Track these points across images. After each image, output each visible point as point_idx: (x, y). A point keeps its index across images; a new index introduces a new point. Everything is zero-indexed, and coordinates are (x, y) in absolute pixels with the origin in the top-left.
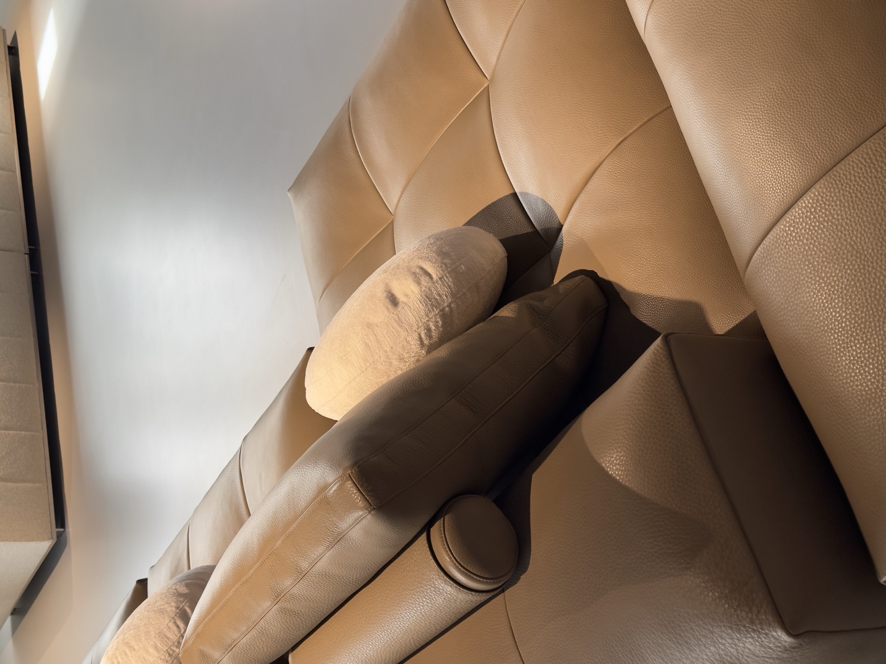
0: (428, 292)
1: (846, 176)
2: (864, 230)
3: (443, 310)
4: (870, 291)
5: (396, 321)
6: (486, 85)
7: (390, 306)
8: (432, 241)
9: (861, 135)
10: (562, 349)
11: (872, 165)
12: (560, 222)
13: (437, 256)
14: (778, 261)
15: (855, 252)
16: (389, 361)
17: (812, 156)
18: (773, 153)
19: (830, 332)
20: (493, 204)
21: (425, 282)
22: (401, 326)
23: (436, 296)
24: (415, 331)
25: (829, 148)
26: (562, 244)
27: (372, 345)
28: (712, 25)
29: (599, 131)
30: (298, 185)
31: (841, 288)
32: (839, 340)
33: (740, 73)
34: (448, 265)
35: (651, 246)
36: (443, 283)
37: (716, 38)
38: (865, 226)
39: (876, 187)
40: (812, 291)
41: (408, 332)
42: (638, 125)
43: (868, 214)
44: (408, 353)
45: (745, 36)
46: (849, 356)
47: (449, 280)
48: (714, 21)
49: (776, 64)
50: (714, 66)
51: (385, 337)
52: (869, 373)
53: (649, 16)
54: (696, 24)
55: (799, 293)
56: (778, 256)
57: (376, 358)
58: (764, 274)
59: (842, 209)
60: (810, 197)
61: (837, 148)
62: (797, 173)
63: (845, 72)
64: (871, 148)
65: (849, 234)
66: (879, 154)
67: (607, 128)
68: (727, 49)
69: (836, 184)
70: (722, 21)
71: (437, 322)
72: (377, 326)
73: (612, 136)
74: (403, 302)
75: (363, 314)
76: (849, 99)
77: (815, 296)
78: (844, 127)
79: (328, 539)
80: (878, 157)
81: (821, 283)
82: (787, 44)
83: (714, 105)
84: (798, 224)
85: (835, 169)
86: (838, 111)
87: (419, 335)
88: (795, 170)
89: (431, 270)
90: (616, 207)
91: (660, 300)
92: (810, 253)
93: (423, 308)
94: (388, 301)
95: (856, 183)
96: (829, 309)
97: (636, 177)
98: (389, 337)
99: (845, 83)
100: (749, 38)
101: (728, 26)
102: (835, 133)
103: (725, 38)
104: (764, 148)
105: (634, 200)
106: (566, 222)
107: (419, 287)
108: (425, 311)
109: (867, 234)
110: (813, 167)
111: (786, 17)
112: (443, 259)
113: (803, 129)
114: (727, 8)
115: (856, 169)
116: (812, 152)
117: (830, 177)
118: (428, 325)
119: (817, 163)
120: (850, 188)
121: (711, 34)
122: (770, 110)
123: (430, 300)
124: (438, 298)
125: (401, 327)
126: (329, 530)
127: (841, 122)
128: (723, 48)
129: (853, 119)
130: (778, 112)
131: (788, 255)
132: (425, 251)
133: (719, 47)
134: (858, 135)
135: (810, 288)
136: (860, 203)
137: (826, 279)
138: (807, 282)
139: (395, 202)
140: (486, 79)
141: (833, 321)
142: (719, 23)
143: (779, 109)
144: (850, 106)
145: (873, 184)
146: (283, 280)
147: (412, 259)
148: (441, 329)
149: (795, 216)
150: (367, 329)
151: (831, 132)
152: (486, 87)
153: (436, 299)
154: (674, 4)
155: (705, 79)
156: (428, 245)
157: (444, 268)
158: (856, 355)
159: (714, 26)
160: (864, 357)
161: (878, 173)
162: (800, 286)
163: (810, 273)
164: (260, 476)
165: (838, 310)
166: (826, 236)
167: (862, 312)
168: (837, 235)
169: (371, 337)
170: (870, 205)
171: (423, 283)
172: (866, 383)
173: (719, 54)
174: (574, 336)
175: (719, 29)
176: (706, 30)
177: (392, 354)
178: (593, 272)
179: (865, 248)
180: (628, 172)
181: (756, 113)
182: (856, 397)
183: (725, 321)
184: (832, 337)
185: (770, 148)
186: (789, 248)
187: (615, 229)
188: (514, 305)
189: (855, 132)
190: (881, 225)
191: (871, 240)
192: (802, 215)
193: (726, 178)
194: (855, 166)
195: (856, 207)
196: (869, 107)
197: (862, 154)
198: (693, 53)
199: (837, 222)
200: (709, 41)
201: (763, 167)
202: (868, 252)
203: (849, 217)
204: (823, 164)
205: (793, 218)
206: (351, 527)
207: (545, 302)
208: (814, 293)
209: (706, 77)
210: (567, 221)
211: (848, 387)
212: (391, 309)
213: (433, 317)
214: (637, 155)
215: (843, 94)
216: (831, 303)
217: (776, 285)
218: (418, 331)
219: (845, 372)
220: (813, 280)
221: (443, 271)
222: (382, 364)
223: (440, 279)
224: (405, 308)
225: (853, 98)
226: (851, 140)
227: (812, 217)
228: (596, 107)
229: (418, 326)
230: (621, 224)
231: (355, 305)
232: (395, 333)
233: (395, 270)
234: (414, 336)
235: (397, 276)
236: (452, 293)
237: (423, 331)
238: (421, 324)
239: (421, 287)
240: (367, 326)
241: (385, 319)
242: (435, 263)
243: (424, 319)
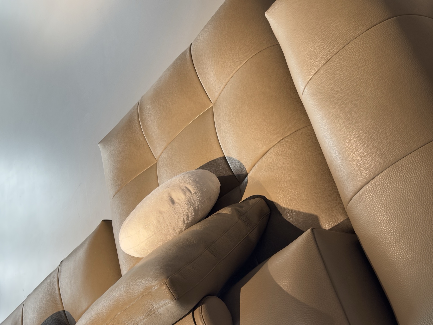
0: (189, 199)
1: (401, 167)
2: (409, 191)
3: (195, 208)
4: (411, 218)
5: (173, 211)
7: (171, 204)
8: (190, 175)
9: (409, 151)
10: (251, 231)
11: (413, 164)
12: (247, 172)
14: (367, 200)
15: (404, 200)
16: (168, 229)
17: (386, 157)
18: (367, 153)
19: (391, 234)
21: (188, 194)
22: (176, 213)
23: (193, 201)
24: (182, 216)
25: (394, 154)
26: (247, 182)
27: (161, 221)
28: (339, 96)
29: (271, 134)
30: (105, 141)
31: (397, 215)
32: (395, 238)
33: (353, 118)
34: (199, 187)
35: (295, 188)
36: (196, 195)
37: (341, 101)
38: (410, 189)
39: (415, 173)
40: (383, 215)
41: (178, 217)
42: (290, 133)
43: (411, 184)
44: (177, 226)
45: (356, 102)
46: (400, 245)
47: (199, 194)
48: (340, 94)
49: (370, 116)
50: (340, 113)
51: (168, 218)
52: (409, 253)
53: (306, 87)
54: (331, 94)
55: (376, 216)
56: (366, 198)
57: (162, 228)
58: (359, 205)
59: (399, 181)
60: (384, 174)
61: (397, 155)
62: (378, 163)
63: (402, 123)
64: (413, 157)
65: (402, 192)
66: (417, 159)
67: (275, 133)
68: (346, 107)
69: (396, 170)
71: (192, 213)
72: (164, 213)
73: (277, 136)
74: (177, 202)
75: (157, 206)
76: (404, 135)
77: (384, 217)
78: (401, 146)
79: (148, 313)
80: (416, 161)
81: (388, 212)
82: (376, 108)
83: (339, 130)
84: (377, 185)
85: (396, 163)
86: (399, 139)
87: (184, 218)
88: (377, 162)
89: (191, 189)
90: (278, 168)
91: (298, 212)
92: (383, 198)
93: (186, 206)
94: (170, 201)
95: (406, 171)
96: (391, 224)
97: (288, 156)
98: (170, 218)
99: (402, 128)
100: (357, 103)
101: (347, 97)
102: (397, 148)
103: (346, 102)
104: (363, 151)
105: (287, 166)
106: (250, 173)
109: (410, 193)
110: (386, 162)
111: (375, 97)
112: (196, 184)
113: (382, 145)
114: (347, 89)
115: (406, 165)
116: (386, 155)
117: (394, 167)
118: (188, 214)
119: (388, 160)
120: (403, 172)
121: (339, 99)
122: (366, 135)
123: (190, 203)
124: (193, 202)
126: (149, 308)
127: (399, 144)
128: (344, 106)
129: (405, 143)
130: (370, 136)
131: (372, 199)
132: (187, 179)
134: (407, 150)
135: (382, 214)
136: (407, 179)
137: (390, 210)
138: (381, 211)
139: (159, 153)
140: (211, 103)
141: (393, 229)
142: (343, 95)
143: (371, 135)
144: (404, 138)
145: (414, 172)
147: (181, 183)
148: (193, 217)
149: (376, 182)
151: (395, 148)
152: (211, 107)
153: (192, 203)
154: (320, 84)
156: (188, 177)
157: (197, 188)
158: (403, 245)
159: (340, 96)
160: (407, 246)
161: (416, 167)
162: (377, 212)
163: (383, 207)
164: (71, 282)
165: (395, 224)
166: (390, 192)
167: (407, 226)
168: (396, 192)
169: (161, 217)
170: (412, 181)
171: (187, 194)
172: (407, 257)
173: (342, 108)
174: (256, 225)
175: (343, 98)
176: (336, 97)
177: (170, 226)
178: (264, 196)
179: (409, 199)
180: (284, 153)
181: (360, 135)
182: (402, 264)
183: (328, 224)
184: (392, 236)
185: (366, 151)
186: (372, 195)
187: (277, 178)
188: (229, 208)
189: (406, 149)
190: (417, 190)
191: (412, 195)
192: (379, 182)
194: (405, 163)
195: (405, 181)
196: (413, 139)
197: (409, 159)
198: (329, 106)
199: (396, 187)
200: (338, 102)
201: (362, 159)
202: (410, 200)
203: (402, 185)
204: (391, 161)
205: (375, 182)
207: (243, 208)
208: (384, 216)
209: (335, 117)
211: (399, 259)
212: (171, 205)
213: (191, 211)
214: (289, 146)
215: (401, 132)
216: (392, 221)
217: (365, 211)
219: (398, 252)
220: (384, 210)
221: (197, 190)
222: (165, 231)
223: (195, 193)
224: (178, 205)
225: (405, 134)
226: (404, 152)
227: (384, 183)
228: (270, 123)
229: (183, 214)
230: (280, 176)
231: (152, 201)
232: (173, 217)
233: (173, 187)
234: (181, 219)
235: (174, 190)
236: (200, 200)
237: (185, 217)
238: (185, 214)
239: (186, 196)
240: (159, 212)
241: (168, 210)
242: (192, 185)
243: (186, 211)
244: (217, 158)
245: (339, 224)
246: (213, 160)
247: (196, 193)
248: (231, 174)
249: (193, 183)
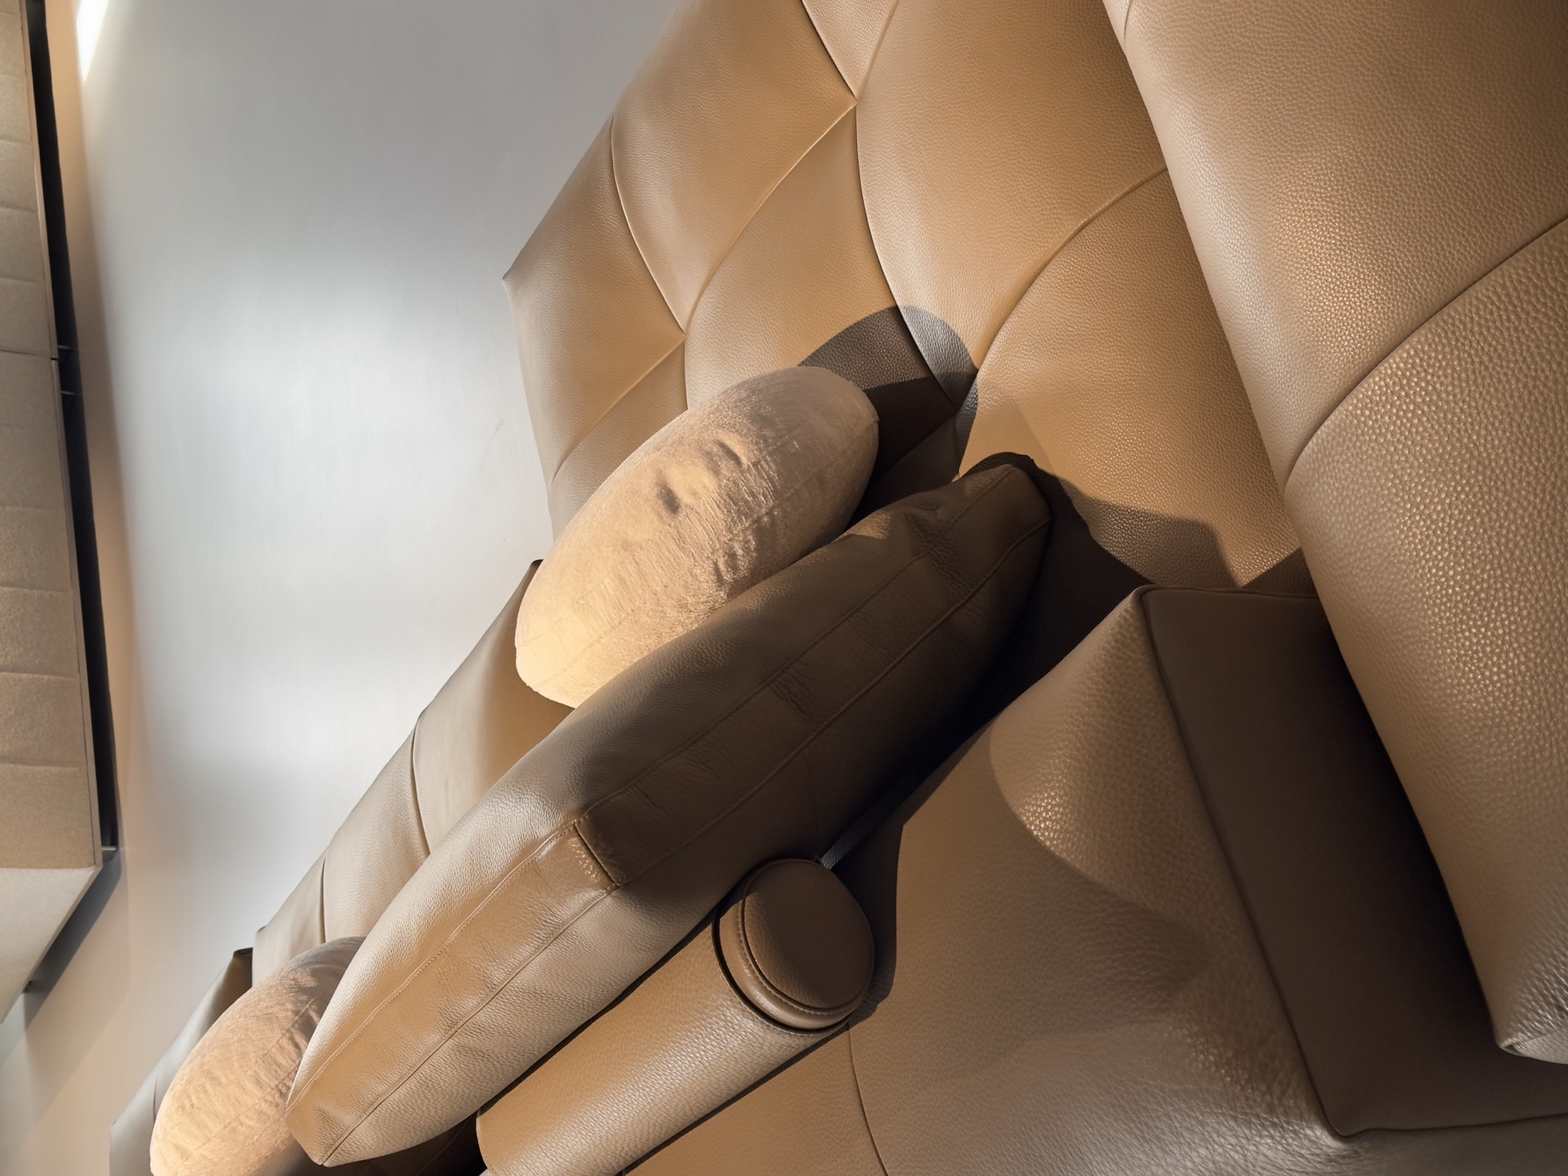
0: (732, 489)
1: (1465, 325)
2: (1493, 425)
3: (758, 521)
4: (1498, 534)
5: (675, 539)
6: (852, 107)
7: (664, 513)
8: (744, 394)
9: (1494, 252)
10: (966, 598)
11: (1510, 308)
12: (973, 364)
13: (751, 423)
14: (1342, 468)
15: (1474, 463)
16: (661, 609)
17: (1407, 284)
18: (1339, 275)
19: (1427, 603)
20: (858, 325)
21: (728, 470)
22: (683, 547)
23: (747, 496)
24: (708, 557)
25: (1436, 272)
26: (976, 404)
27: (630, 580)
28: (1241, 34)
29: (1043, 205)
30: (520, 270)
31: (1449, 525)
32: (1441, 619)
33: (1285, 126)
34: (770, 441)
35: (1129, 419)
36: (759, 473)
37: (1247, 58)
38: (1495, 417)
39: (1517, 346)
40: (1398, 527)
41: (694, 559)
42: (1114, 198)
43: (1500, 395)
44: (694, 596)
45: (1298, 58)
46: (1458, 648)
47: (770, 468)
48: (1245, 27)
49: (1350, 114)
50: (1242, 110)
51: (654, 568)
52: (1491, 680)
53: (1132, 9)
54: (1213, 30)
55: (1375, 530)
56: (1341, 460)
57: (637, 604)
58: (1318, 489)
59: (1456, 383)
60: (1401, 358)
61: (1451, 274)
62: (1379, 313)
63: (1470, 135)
64: (1510, 277)
65: (1466, 430)
66: (1523, 288)
67: (1059, 200)
68: (1264, 80)
69: (1447, 337)
70: (1257, 28)
71: (747, 542)
72: (641, 548)
73: (1067, 215)
74: (687, 506)
75: (617, 524)
76: (1475, 185)
77: (1403, 537)
78: (1464, 235)
79: (538, 933)
80: (1522, 294)
81: (1415, 515)
82: (1370, 78)
83: (1240, 181)
84: (1377, 404)
85: (1445, 310)
86: (1455, 205)
87: (716, 564)
88: (1377, 308)
89: (738, 449)
90: (1070, 345)
91: (1142, 516)
92: (1397, 458)
93: (722, 516)
94: (660, 502)
95: (1481, 339)
96: (1427, 561)
97: (1106, 292)
98: (661, 567)
99: (1469, 155)
100: (1304, 63)
101: (1268, 38)
102: (1448, 245)
103: (1262, 60)
104: (1323, 265)
105: (1102, 334)
106: (983, 366)
107: (716, 480)
108: (725, 522)
109: (1497, 431)
110: (1407, 305)
111: (1370, 29)
112: (761, 429)
113: (1393, 235)
115: (1482, 313)
116: (1406, 277)
117: (1437, 325)
118: (731, 548)
119: (1414, 298)
120: (1471, 346)
121: (1238, 51)
122: (1336, 197)
123: (734, 502)
124: (750, 499)
125: (683, 549)
126: (540, 919)
127: (1458, 225)
128: (1258, 78)
129: (1480, 222)
130: (1350, 201)
131: (1359, 460)
132: (730, 413)
133: (1252, 75)
134: (1488, 251)
135: (1395, 522)
136: (1487, 374)
137: (1422, 507)
138: (1389, 510)
139: (689, 310)
140: (851, 96)
141: (1433, 583)
142: (1254, 31)
143: (1353, 196)
144: (1476, 198)
145: (1512, 342)
147: (707, 427)
148: (755, 555)
149: (1373, 391)
150: (622, 551)
151: (1440, 243)
153: (746, 502)
155: (1226, 132)
156: (735, 402)
157: (762, 446)
158: (1470, 646)
159: (1244, 37)
160: (1484, 652)
161: (1520, 323)
162: (1376, 516)
163: (1396, 495)
164: (446, 784)
165: (1441, 564)
166: (1425, 430)
167: (1483, 571)
168: (1445, 430)
169: (629, 566)
170: (1504, 379)
171: (723, 472)
172: (1484, 697)
173: (1250, 87)
174: (988, 575)
175: (1252, 42)
176: (1230, 43)
177: (665, 598)
178: (1026, 458)
179: (1493, 457)
180: (1092, 283)
181: (1312, 200)
182: (1467, 722)
183: (1253, 559)
184: (1430, 612)
185: (1334, 265)
186: (1360, 447)
187: (1067, 383)
188: (884, 516)
189: (1484, 246)
190: (1522, 416)
191: (1505, 442)
192: (1385, 389)
193: (1256, 314)
194: (1481, 307)
195: (1479, 381)
196: (1509, 201)
197: (1493, 286)
198: (1205, 83)
199: (1446, 407)
200: (1235, 63)
201: (1321, 298)
202: (1497, 463)
203: (1468, 399)
204: (1425, 299)
205: (1370, 393)
206: (577, 916)
207: (939, 511)
208: (1402, 531)
209: (1227, 129)
210: (985, 362)
211: (1454, 703)
212: (665, 518)
213: (741, 534)
214: (1109, 253)
215: (1465, 176)
216: (1430, 552)
217: (1337, 511)
218: (713, 558)
219: (1450, 676)
220: (1400, 507)
221: (761, 452)
222: (648, 615)
223: (755, 465)
224: (691, 516)
225: (1482, 184)
226: (1476, 260)
227: (1403, 394)
228: (1040, 161)
229: (713, 550)
230: (1077, 375)
231: (604, 506)
232: (672, 560)
233: (674, 445)
234: (705, 566)
235: (678, 458)
236: (775, 491)
237: (722, 559)
238: (718, 546)
239: (719, 480)
240: (622, 545)
241: (655, 535)
242: (745, 435)
243: (724, 535)
244: (871, 313)
245: (1292, 554)
246: (855, 324)
247: (759, 462)
248: (920, 374)
249: (749, 425)
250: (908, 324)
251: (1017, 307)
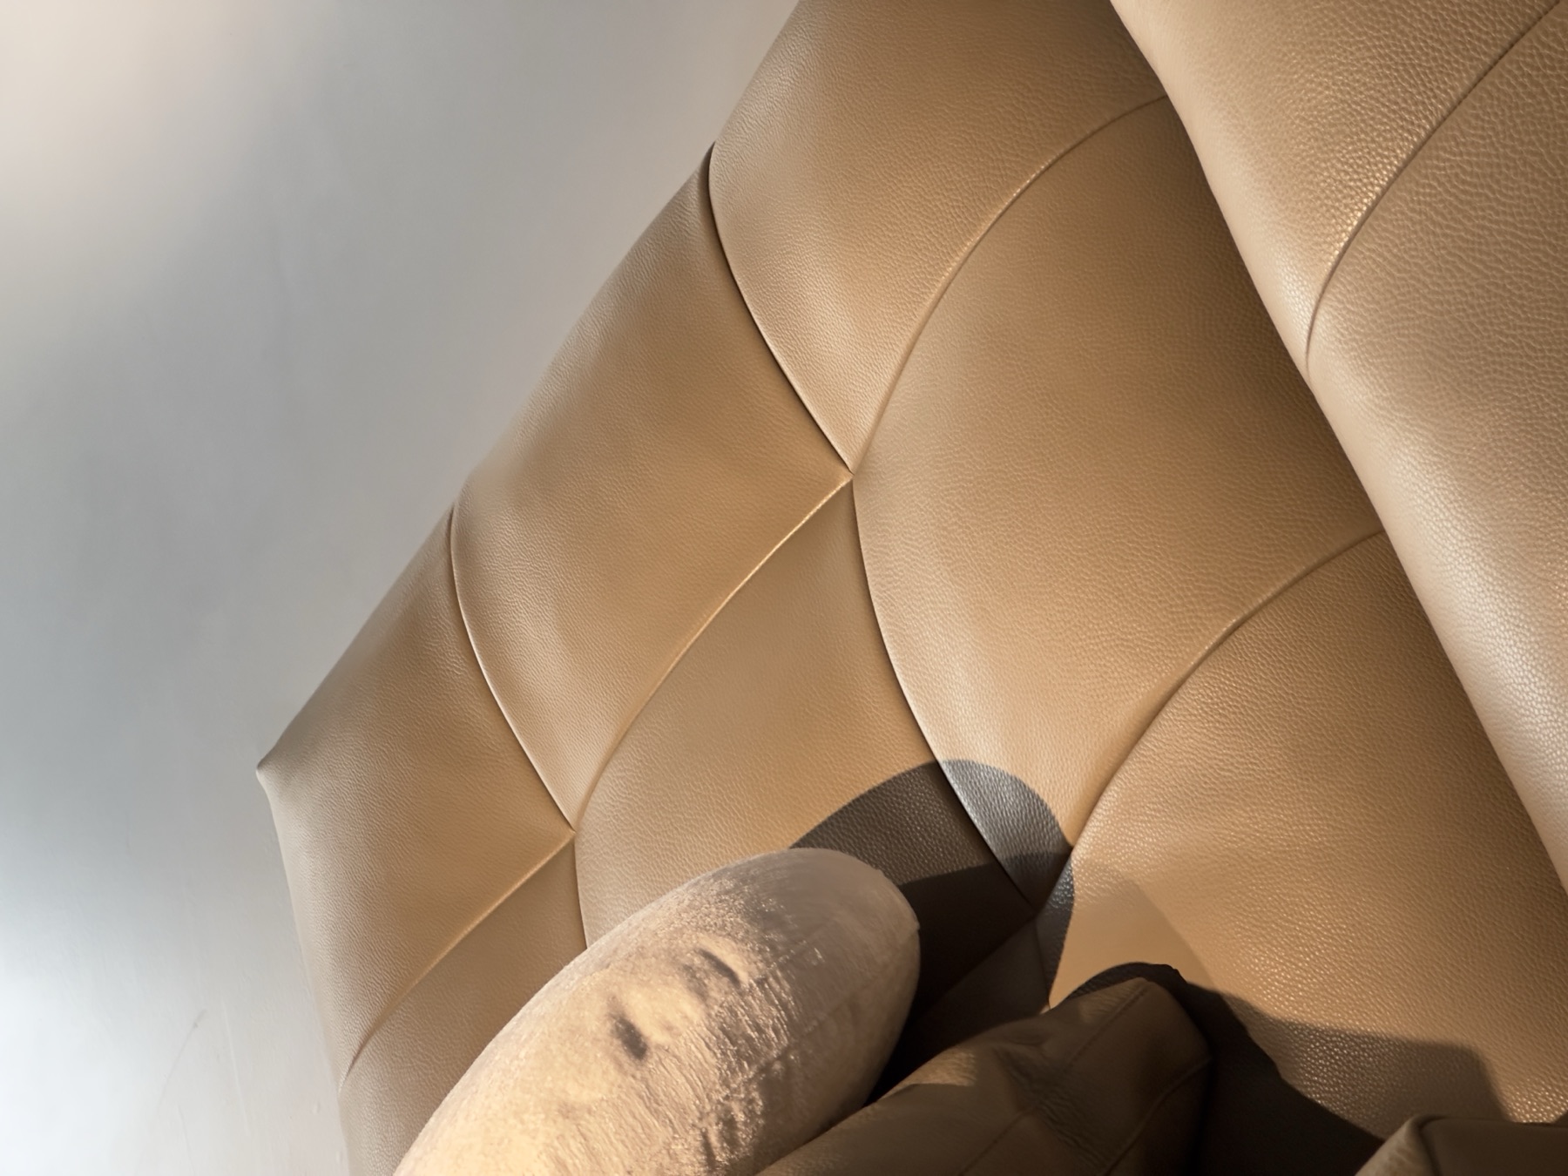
0: (728, 1019)
3: (765, 1069)
5: (641, 1097)
6: (843, 484)
7: (624, 1058)
8: (729, 885)
10: (1101, 1174)
12: (1064, 839)
13: (750, 923)
20: (874, 792)
21: (720, 991)
22: (656, 1111)
23: (749, 1032)
24: (694, 1126)
26: (1072, 898)
27: (575, 1165)
28: (1501, 333)
29: (1173, 599)
30: (291, 750)
34: (780, 948)
35: (1332, 898)
36: (767, 995)
37: (1514, 363)
41: (673, 1128)
42: (1279, 585)
47: (782, 987)
48: (1506, 323)
50: (1513, 433)
51: (611, 1143)
53: (1321, 311)
54: (1455, 330)
67: (1196, 592)
68: (1544, 391)
70: (1527, 324)
71: (751, 1101)
72: (589, 1111)
73: (1209, 611)
74: (659, 1047)
75: (549, 1078)
83: (1518, 529)
87: (705, 1136)
89: (732, 960)
90: (1228, 796)
91: (1365, 1043)
93: (714, 1061)
94: (617, 1042)
97: (1279, 718)
98: (623, 1142)
101: (1544, 336)
103: (1539, 364)
105: (1279, 777)
106: (1081, 840)
107: (703, 1006)
108: (719, 1069)
112: (765, 931)
114: (1539, 292)
118: (728, 1111)
121: (1499, 355)
123: (731, 1039)
124: (754, 1035)
125: (655, 1113)
128: (1533, 388)
132: (714, 910)
133: (1524, 385)
139: (581, 789)
140: (842, 468)
142: (1521, 327)
146: (195, 1025)
147: (680, 931)
148: (761, 1122)
150: (560, 1119)
152: (842, 488)
153: (749, 1039)
154: (1392, 282)
155: (1490, 464)
156: (718, 894)
157: (768, 955)
159: (1507, 336)
169: (572, 1142)
171: (714, 994)
173: (1524, 402)
174: (1131, 1139)
175: (1520, 341)
176: (1485, 345)
178: (1166, 969)
180: (1256, 705)
183: (1544, 1096)
187: (1227, 852)
188: (963, 1055)
193: (1558, 713)
198: (1451, 400)
200: (1495, 371)
207: (1046, 1047)
209: (1491, 460)
210: (1084, 834)
212: (626, 1066)
213: (742, 1089)
214: (1280, 662)
218: (700, 1125)
221: (768, 964)
223: (760, 983)
224: (667, 1062)
228: (1163, 538)
229: (701, 1113)
230: (1243, 840)
231: (522, 1054)
232: (640, 1131)
233: (631, 959)
234: (690, 1139)
235: (640, 976)
236: (791, 1022)
237: (715, 1127)
238: (708, 1108)
239: (707, 1006)
240: (559, 1111)
241: (611, 1092)
242: (742, 940)
243: (717, 1091)
244: (895, 774)
246: (870, 792)
247: (766, 980)
248: (975, 860)
249: (747, 926)
250: (955, 787)
251: (1137, 748)
